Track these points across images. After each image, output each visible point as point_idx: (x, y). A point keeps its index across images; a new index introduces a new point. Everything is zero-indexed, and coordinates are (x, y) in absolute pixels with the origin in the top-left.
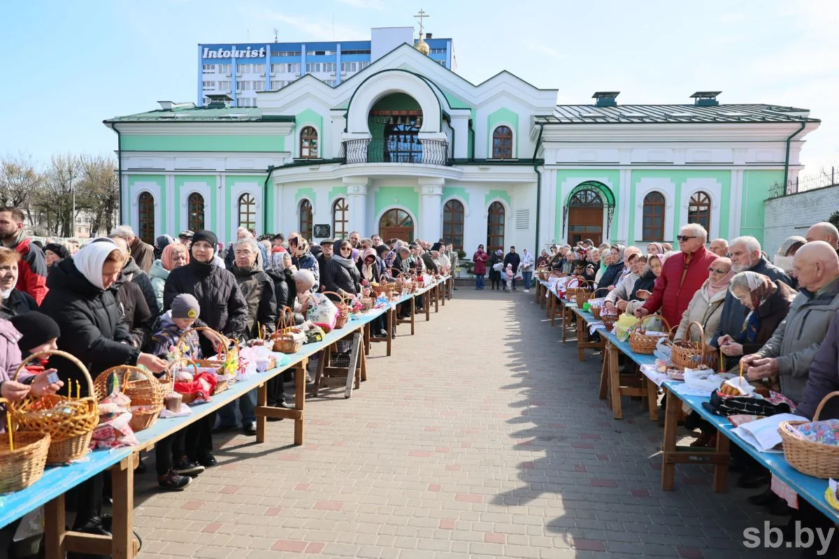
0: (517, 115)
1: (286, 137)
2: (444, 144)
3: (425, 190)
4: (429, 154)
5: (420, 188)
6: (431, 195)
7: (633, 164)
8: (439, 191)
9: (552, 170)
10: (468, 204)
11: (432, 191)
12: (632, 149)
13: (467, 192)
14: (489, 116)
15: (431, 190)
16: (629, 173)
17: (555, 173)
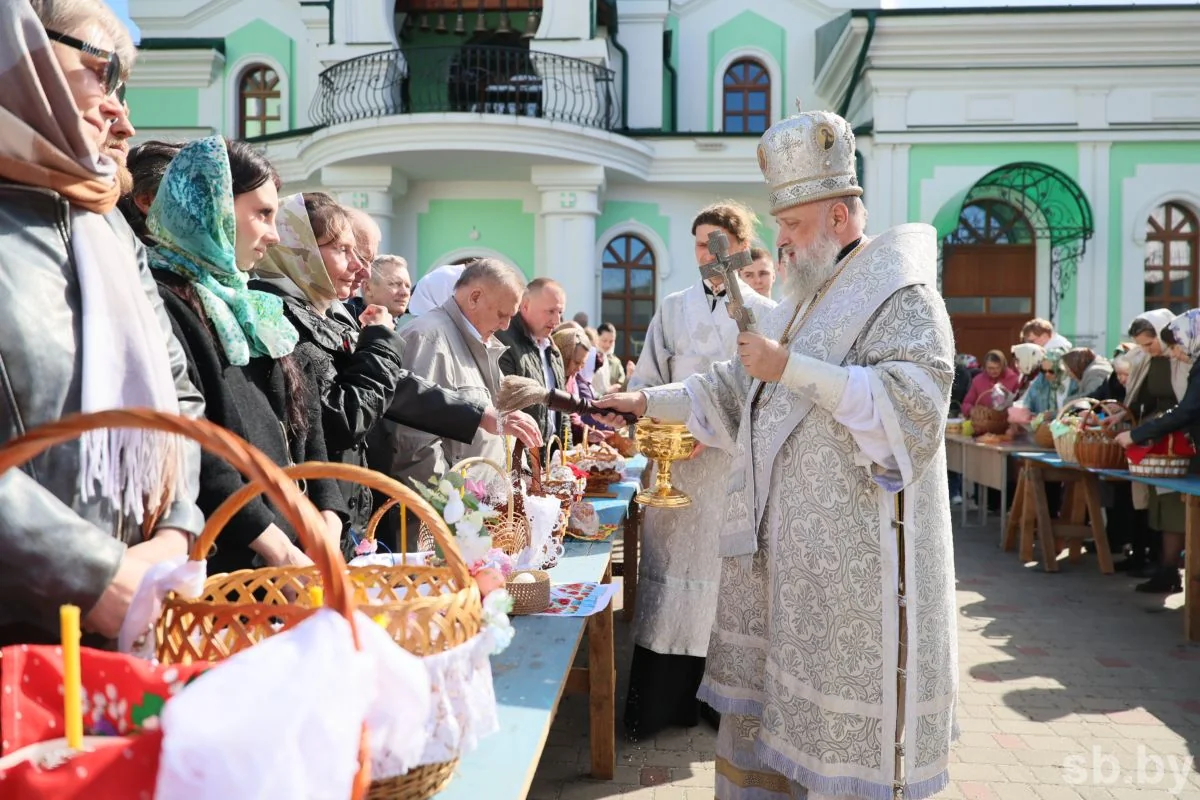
0: (783, 32)
1: (200, 91)
2: (602, 74)
3: (551, 201)
4: (561, 94)
5: (538, 194)
6: (568, 213)
7: (1115, 127)
8: (589, 203)
9: (894, 145)
10: (667, 246)
11: (572, 204)
12: (1112, 87)
13: (662, 213)
14: (713, 35)
15: (567, 199)
16: (1104, 153)
17: (903, 154)
